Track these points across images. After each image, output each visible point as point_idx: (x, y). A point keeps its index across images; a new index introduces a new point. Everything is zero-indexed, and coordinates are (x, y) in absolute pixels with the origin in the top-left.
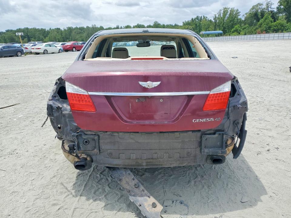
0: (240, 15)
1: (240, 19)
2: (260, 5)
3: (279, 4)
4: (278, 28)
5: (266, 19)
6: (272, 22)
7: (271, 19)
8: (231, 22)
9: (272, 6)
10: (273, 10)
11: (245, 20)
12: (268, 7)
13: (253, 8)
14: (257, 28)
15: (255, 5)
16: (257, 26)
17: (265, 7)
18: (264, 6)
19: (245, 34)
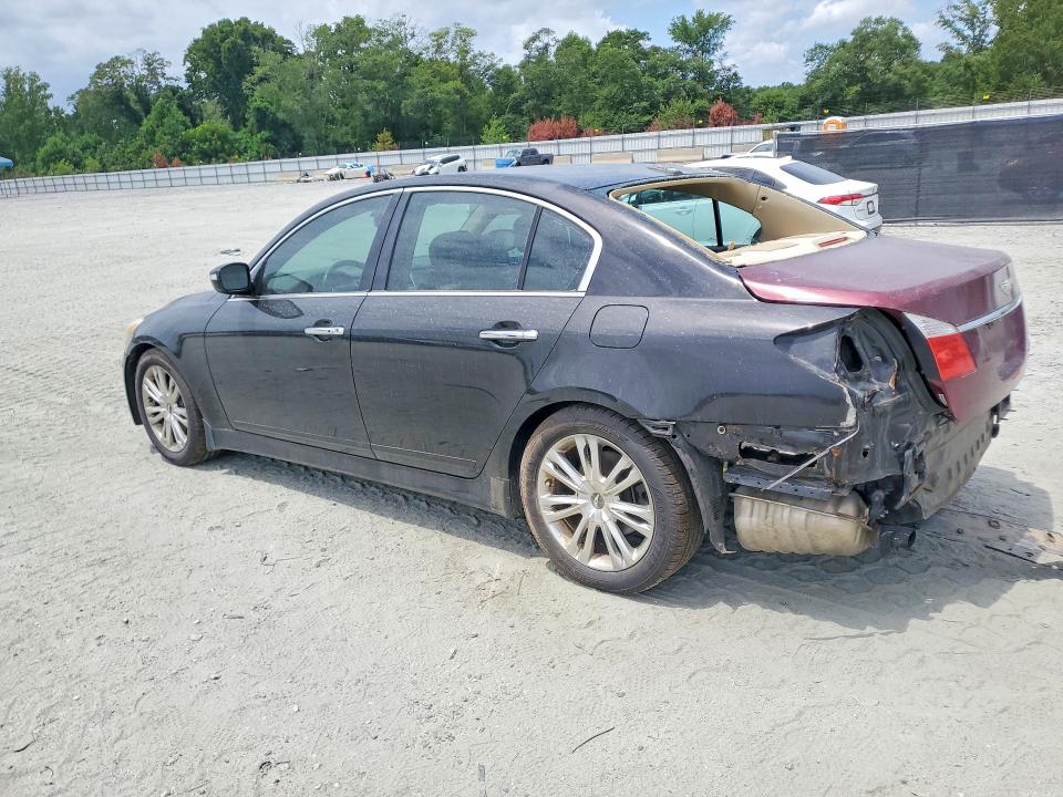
0: (51, 96)
1: (57, 111)
2: (125, 63)
3: (188, 65)
4: (212, 147)
5: (162, 116)
6: (187, 128)
7: (180, 115)
8: (21, 121)
9: (169, 71)
10: (175, 84)
11: (76, 116)
12: (153, 72)
13: (101, 71)
14: (141, 147)
15: (105, 61)
16: (139, 141)
17: (145, 72)
18: (139, 69)
19: (104, 169)
